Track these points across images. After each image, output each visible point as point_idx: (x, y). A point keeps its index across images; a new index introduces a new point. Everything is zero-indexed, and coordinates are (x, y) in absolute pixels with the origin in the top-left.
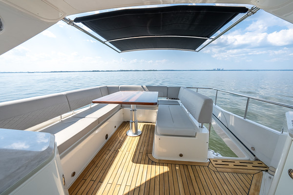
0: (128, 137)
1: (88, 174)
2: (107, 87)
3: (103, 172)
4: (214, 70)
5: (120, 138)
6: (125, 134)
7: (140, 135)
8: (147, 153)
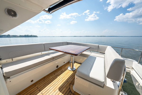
1: (38, 83)
2: (67, 42)
3: (44, 85)
5: (63, 69)
6: (67, 68)
7: (74, 71)
8: (71, 84)
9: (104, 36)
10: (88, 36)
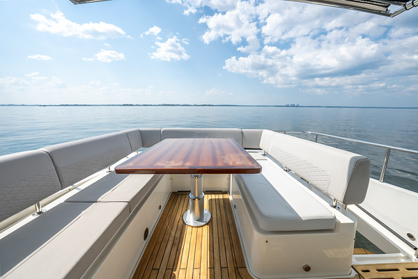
0: (189, 229)
2: (140, 131)
4: (288, 106)
5: (173, 233)
6: (182, 222)
7: (210, 223)
8: (236, 268)
9: (209, 105)
10: (169, 105)
